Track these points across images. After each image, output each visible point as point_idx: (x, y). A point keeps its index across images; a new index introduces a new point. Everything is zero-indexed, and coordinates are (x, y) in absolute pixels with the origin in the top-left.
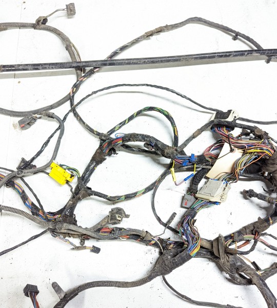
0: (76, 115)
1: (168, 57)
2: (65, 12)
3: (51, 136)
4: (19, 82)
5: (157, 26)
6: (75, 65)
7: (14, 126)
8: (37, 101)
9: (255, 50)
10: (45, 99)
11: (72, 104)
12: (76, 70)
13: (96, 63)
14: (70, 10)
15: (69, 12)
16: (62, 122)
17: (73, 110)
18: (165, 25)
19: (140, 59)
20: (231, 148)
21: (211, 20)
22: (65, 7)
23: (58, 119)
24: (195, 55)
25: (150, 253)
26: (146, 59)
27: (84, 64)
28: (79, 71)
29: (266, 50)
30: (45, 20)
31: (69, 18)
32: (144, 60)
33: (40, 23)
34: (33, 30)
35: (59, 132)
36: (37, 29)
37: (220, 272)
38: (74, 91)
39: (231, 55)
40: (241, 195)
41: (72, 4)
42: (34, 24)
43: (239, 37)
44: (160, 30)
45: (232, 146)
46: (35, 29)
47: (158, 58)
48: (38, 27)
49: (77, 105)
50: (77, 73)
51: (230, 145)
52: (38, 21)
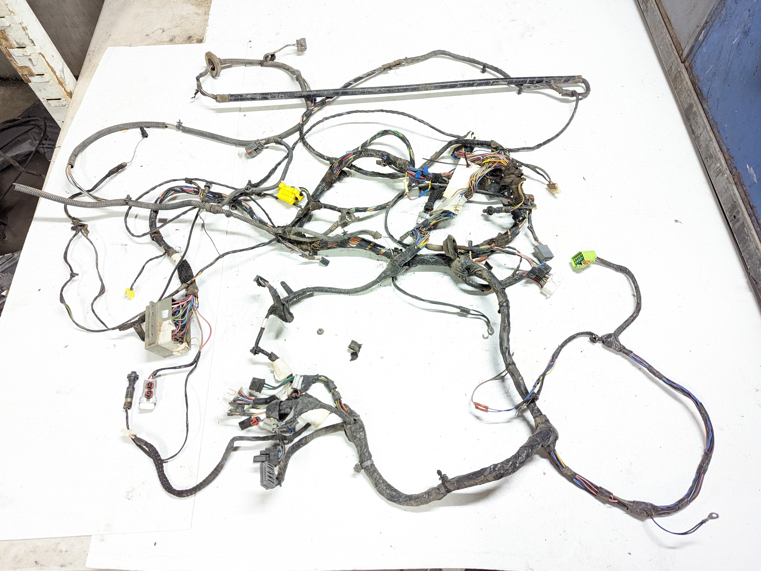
0: (305, 144)
1: (406, 86)
2: (296, 48)
3: (279, 164)
4: (245, 115)
5: (396, 59)
6: (305, 94)
7: (240, 155)
8: (264, 132)
9: (502, 79)
10: (272, 131)
11: (301, 133)
12: (306, 101)
13: (328, 92)
14: (301, 46)
15: (300, 48)
16: (290, 150)
17: (302, 138)
18: (404, 58)
19: (375, 88)
20: (467, 163)
21: (456, 53)
22: (296, 43)
23: (287, 146)
24: (435, 84)
25: (382, 266)
26: (382, 87)
27: (315, 93)
28: (309, 102)
29: (514, 78)
30: (273, 56)
31: (298, 55)
32: (379, 89)
33: (269, 59)
34: (259, 67)
35: (287, 160)
36: (264, 66)
37: (455, 284)
38: (304, 119)
39: (475, 83)
40: (482, 217)
41: (304, 40)
42: (261, 61)
43: (487, 69)
44: (398, 63)
45: (468, 161)
46: (262, 66)
47: (395, 87)
48: (265, 63)
49: (307, 132)
50: (307, 104)
51: (466, 160)
52: (266, 57)
